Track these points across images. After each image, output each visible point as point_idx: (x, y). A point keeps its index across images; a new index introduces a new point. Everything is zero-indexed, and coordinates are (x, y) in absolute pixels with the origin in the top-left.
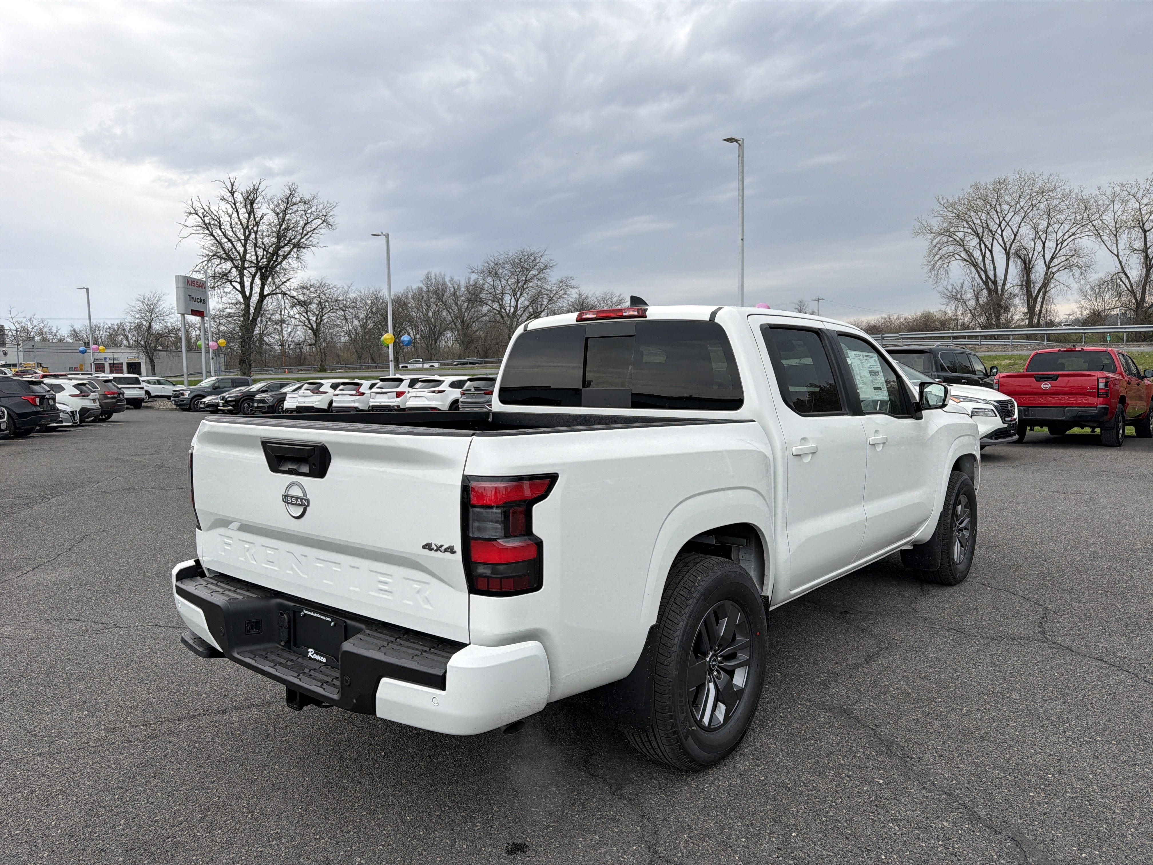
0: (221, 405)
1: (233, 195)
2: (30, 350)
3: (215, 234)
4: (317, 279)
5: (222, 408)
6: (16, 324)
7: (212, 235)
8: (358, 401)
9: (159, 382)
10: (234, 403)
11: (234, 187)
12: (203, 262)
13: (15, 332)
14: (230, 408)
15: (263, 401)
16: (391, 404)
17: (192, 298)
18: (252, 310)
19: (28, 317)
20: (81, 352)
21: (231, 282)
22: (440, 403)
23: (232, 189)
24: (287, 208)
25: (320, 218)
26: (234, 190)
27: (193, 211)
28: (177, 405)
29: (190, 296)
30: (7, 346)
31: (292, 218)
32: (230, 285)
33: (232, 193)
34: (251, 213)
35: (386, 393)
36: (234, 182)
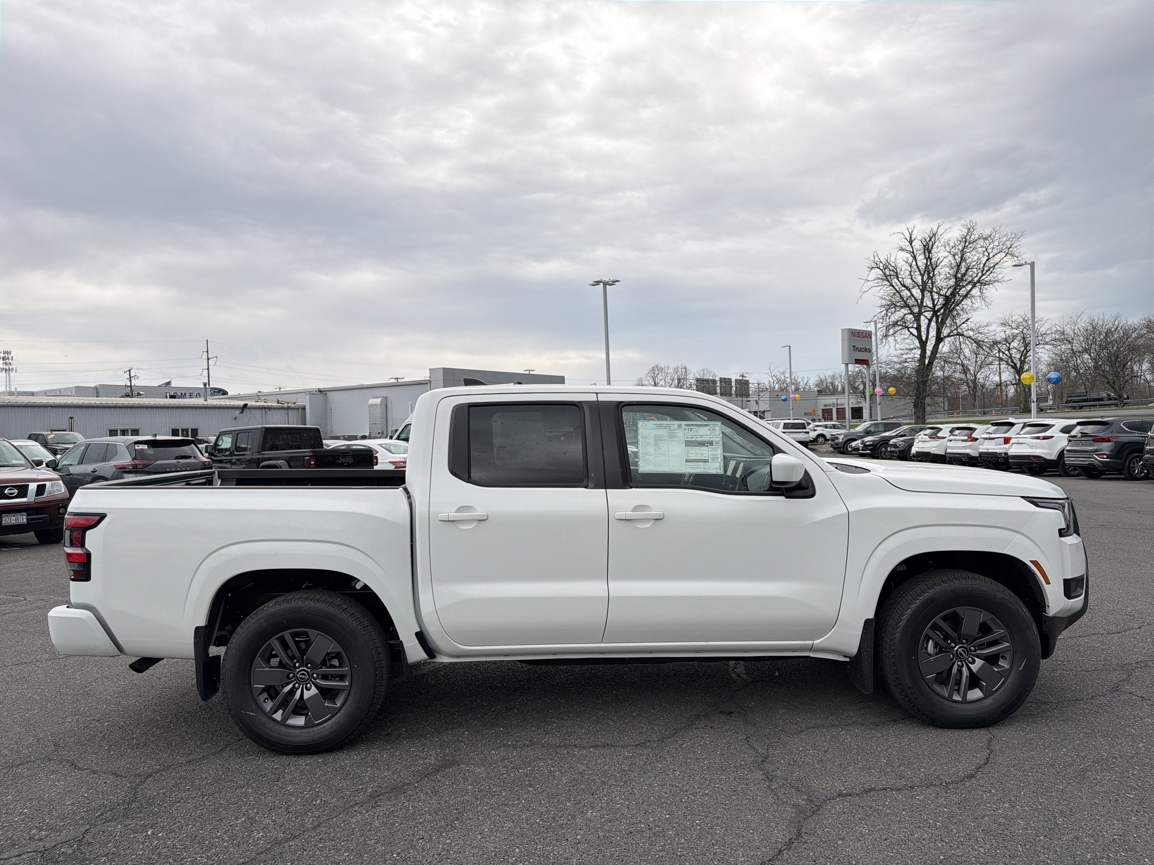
0: (861, 449)
1: (911, 244)
2: (775, 399)
3: (894, 284)
4: (1019, 314)
5: (862, 452)
6: (774, 378)
7: (891, 285)
8: (969, 447)
9: (834, 427)
10: (871, 447)
11: (912, 236)
12: (881, 312)
13: (757, 385)
14: (868, 451)
15: (895, 446)
16: (998, 451)
17: (856, 348)
18: (928, 353)
19: (782, 371)
20: (783, 400)
21: (908, 328)
22: (1047, 451)
23: (911, 238)
24: (965, 247)
25: (1004, 251)
26: (913, 239)
27: (874, 265)
28: (834, 448)
29: (854, 346)
30: (751, 396)
31: (972, 257)
32: (907, 331)
33: (911, 242)
34: (929, 259)
35: (993, 439)
36: (912, 232)
